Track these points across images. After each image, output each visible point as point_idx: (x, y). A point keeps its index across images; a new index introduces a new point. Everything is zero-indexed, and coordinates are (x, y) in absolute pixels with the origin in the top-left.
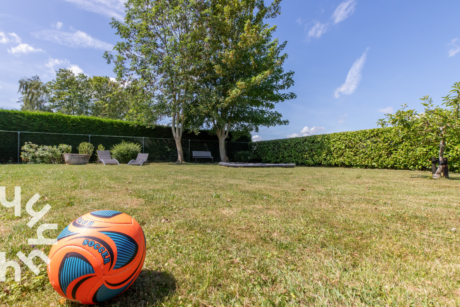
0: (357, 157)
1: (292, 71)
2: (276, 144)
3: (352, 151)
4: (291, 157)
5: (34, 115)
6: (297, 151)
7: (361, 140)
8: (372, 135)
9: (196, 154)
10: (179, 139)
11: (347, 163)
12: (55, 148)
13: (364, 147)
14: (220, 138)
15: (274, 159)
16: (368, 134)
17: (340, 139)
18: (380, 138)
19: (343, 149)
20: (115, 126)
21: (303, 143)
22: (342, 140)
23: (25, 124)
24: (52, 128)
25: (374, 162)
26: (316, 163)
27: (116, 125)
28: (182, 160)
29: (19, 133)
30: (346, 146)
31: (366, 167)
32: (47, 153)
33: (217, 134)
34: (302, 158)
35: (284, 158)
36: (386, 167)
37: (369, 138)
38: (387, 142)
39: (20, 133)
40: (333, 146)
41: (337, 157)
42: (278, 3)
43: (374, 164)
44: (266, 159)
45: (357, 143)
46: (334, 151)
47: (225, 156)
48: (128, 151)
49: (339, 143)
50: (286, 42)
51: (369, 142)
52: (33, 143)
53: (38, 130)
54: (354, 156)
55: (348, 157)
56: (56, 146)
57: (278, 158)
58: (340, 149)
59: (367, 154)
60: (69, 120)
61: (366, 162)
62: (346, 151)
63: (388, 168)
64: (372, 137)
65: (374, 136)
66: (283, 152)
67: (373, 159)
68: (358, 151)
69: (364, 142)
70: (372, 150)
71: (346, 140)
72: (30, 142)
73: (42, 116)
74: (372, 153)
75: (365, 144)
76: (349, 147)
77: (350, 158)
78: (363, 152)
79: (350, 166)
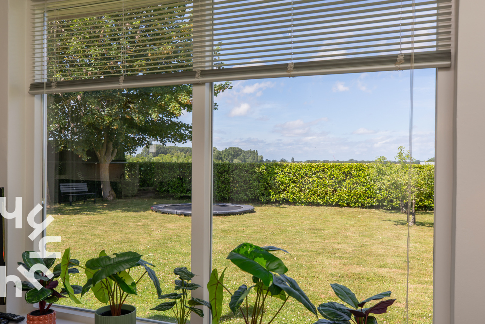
0: (302, 193)
3: (296, 186)
7: (306, 175)
8: (318, 170)
9: (64, 188)
11: (290, 200)
13: (310, 183)
16: (314, 169)
18: (325, 174)
19: (286, 184)
22: (285, 172)
25: (320, 199)
26: (251, 199)
30: (290, 180)
31: (311, 204)
36: (331, 205)
37: (315, 173)
38: (332, 179)
43: (319, 201)
45: (302, 177)
49: (282, 175)
51: (315, 177)
54: (298, 192)
55: (293, 193)
58: (282, 183)
59: (312, 190)
62: (290, 186)
63: (333, 206)
64: (318, 172)
67: (319, 195)
68: (303, 187)
69: (310, 177)
70: (318, 186)
71: (290, 173)
74: (317, 190)
75: (311, 180)
76: (294, 182)
77: (294, 194)
78: (308, 188)
79: (294, 203)
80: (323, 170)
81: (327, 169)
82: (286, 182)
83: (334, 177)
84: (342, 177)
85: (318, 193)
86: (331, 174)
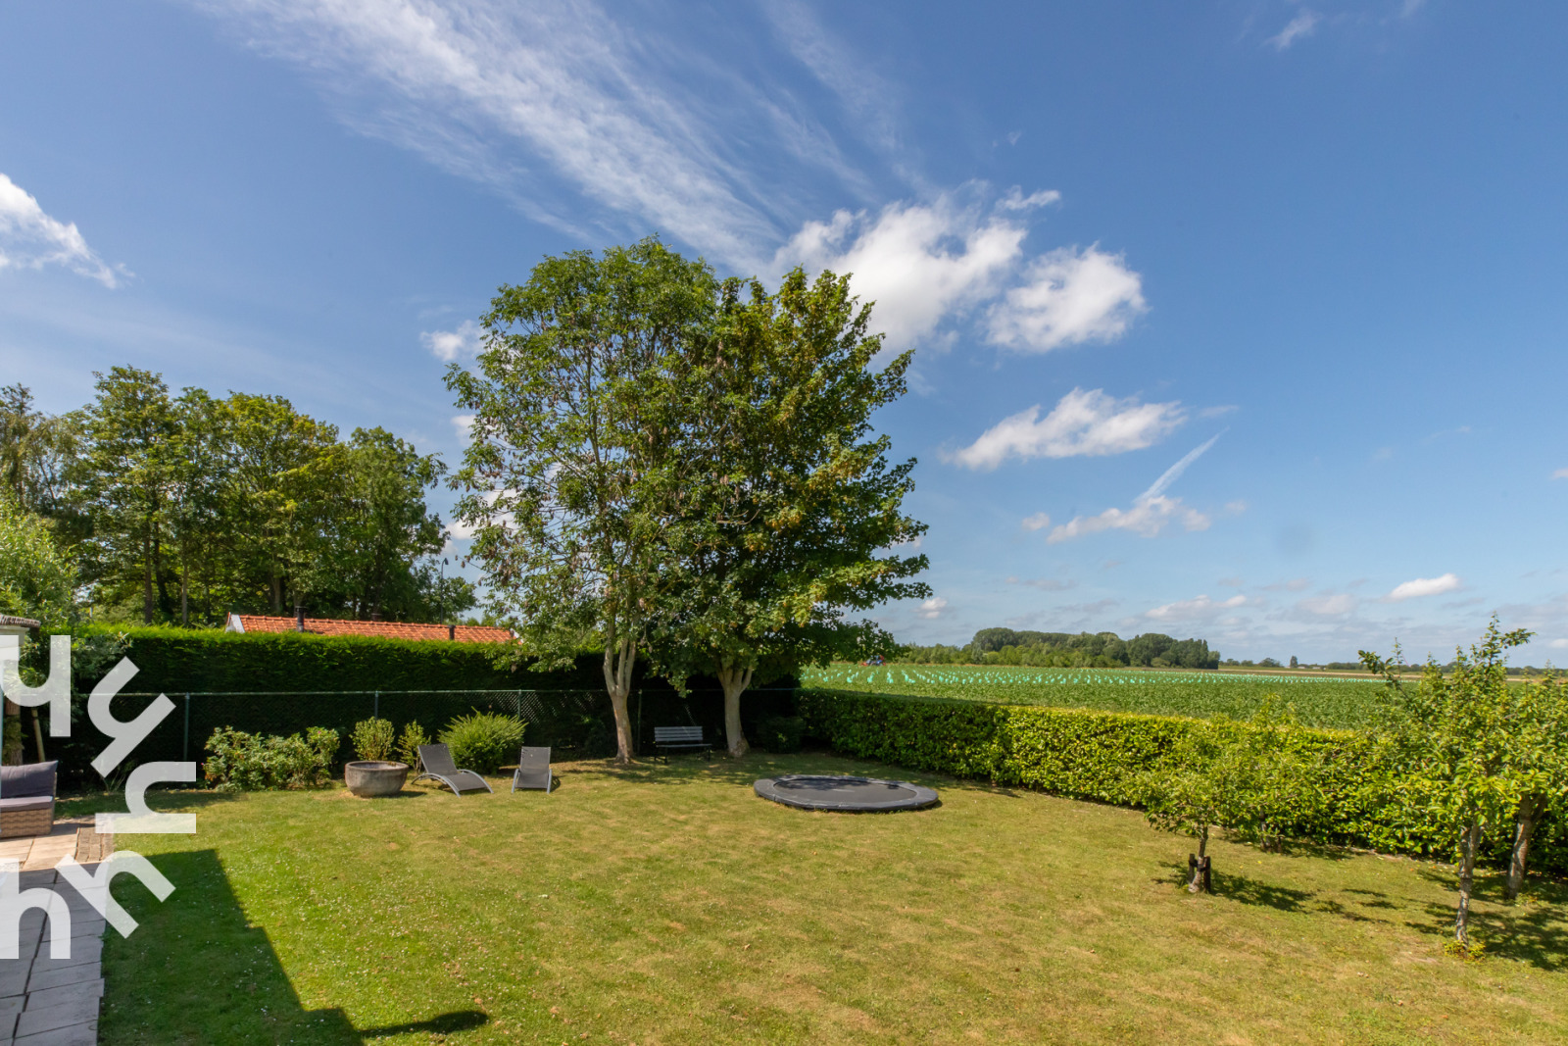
0: (1069, 774)
1: (923, 523)
2: (877, 710)
3: (1057, 758)
4: (915, 750)
5: (225, 643)
6: (931, 737)
7: (1078, 737)
8: (1102, 729)
9: (661, 734)
10: (622, 697)
11: (1047, 784)
12: (297, 742)
13: (1085, 754)
14: (728, 690)
15: (867, 749)
16: (1094, 725)
17: (1033, 725)
18: (1116, 737)
19: (1039, 751)
20: (444, 661)
21: (946, 719)
22: (1038, 729)
23: (200, 668)
24: (273, 675)
25: (1104, 789)
26: (978, 774)
27: (446, 657)
28: (631, 757)
29: (188, 697)
30: (1047, 744)
31: (1087, 798)
32: (281, 758)
33: (721, 678)
34: (943, 757)
35: (895, 749)
36: (1126, 804)
37: (1095, 735)
38: (1130, 750)
39: (191, 697)
40: (1018, 740)
41: (1027, 767)
42: (900, 373)
43: (1103, 793)
44: (845, 743)
45: (1070, 741)
46: (1019, 751)
47: (739, 739)
48: (497, 742)
49: (1031, 734)
50: (914, 460)
51: (1094, 744)
52: (236, 730)
53: (238, 687)
54: (1062, 770)
55: (1050, 772)
56: (298, 735)
57: (878, 746)
58: (1033, 749)
59: (1089, 770)
60: (321, 652)
61: (1088, 787)
62: (1046, 756)
63: (1131, 807)
64: (1102, 733)
65: (1106, 732)
66: (894, 733)
67: (1101, 783)
68: (1071, 761)
69: (1086, 743)
70: (1100, 763)
71: (1047, 730)
72: (229, 728)
73: (247, 644)
74: (1100, 770)
75: (1086, 748)
76: (1053, 749)
77: (1054, 773)
78: (1082, 765)
79: (1054, 791)
80: (1112, 729)
81: (1122, 728)
82: (1040, 747)
83: (1134, 747)
84: (1152, 747)
85: (1101, 777)
86: (1127, 740)
